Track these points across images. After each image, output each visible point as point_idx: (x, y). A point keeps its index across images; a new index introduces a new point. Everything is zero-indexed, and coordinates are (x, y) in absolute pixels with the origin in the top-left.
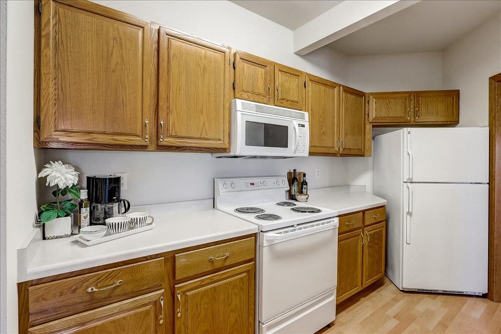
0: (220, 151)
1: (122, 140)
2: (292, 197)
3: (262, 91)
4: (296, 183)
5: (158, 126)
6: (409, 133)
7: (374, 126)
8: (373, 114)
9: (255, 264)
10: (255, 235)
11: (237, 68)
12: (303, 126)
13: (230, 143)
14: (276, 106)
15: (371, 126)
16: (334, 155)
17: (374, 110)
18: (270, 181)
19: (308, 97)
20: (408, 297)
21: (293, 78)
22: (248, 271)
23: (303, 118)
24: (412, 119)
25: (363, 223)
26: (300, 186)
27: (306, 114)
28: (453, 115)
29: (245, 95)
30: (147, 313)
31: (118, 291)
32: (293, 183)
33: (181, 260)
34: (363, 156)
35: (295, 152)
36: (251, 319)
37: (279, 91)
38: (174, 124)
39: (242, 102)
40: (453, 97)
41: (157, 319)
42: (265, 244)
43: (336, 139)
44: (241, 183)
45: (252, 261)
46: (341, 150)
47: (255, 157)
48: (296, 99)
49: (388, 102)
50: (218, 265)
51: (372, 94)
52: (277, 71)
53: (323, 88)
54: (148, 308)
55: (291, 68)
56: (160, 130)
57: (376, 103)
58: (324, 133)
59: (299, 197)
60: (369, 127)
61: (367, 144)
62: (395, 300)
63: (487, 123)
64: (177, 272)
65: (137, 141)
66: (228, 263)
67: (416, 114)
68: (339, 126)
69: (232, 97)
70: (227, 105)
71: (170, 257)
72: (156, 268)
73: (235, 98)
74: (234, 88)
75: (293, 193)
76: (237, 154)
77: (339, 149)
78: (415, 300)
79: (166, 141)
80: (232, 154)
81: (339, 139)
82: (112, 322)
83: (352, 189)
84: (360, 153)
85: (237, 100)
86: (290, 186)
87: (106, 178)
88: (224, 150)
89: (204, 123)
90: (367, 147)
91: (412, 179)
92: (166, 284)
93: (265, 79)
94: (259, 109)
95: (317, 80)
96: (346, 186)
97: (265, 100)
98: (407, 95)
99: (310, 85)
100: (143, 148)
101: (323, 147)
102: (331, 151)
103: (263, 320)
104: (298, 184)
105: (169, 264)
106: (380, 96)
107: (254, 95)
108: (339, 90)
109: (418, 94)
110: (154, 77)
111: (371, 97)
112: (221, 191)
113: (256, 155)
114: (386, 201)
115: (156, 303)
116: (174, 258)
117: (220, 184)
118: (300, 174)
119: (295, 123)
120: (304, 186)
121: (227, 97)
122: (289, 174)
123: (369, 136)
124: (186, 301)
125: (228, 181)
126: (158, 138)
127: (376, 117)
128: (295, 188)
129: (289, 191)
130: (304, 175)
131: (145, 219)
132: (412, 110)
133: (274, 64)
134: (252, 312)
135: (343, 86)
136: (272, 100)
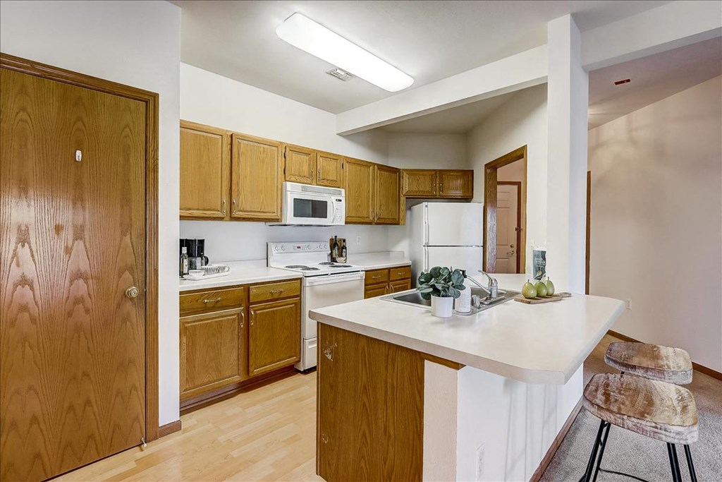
0: (275, 221)
1: (209, 213)
2: (333, 260)
3: (306, 174)
4: (336, 248)
5: (231, 203)
6: (427, 206)
7: (407, 198)
8: (406, 188)
9: (300, 299)
10: (301, 279)
11: (287, 157)
12: (340, 201)
13: (281, 215)
14: (317, 185)
15: (405, 198)
16: (370, 223)
17: (407, 185)
18: (314, 245)
19: (346, 177)
21: (333, 162)
22: (295, 303)
23: (340, 194)
24: (438, 194)
25: (389, 278)
26: (341, 250)
27: (343, 191)
28: (468, 191)
29: (293, 179)
30: (234, 320)
31: (219, 305)
32: (334, 248)
33: (253, 291)
34: (398, 224)
35: (333, 222)
36: (298, 336)
37: (321, 173)
38: (242, 202)
39: (291, 185)
40: (468, 175)
41: (239, 324)
42: (307, 285)
43: (371, 210)
44: (290, 246)
45: (298, 297)
46: (376, 219)
47: (301, 225)
48: (335, 179)
49: (418, 178)
50: (276, 296)
51: (406, 170)
52: (318, 157)
53: (359, 168)
54: (234, 317)
55: (330, 154)
56: (233, 207)
57: (408, 179)
58: (360, 206)
59: (338, 259)
60: (403, 199)
61: (402, 214)
64: (251, 297)
65: (219, 214)
66: (282, 296)
67: (441, 189)
68: (373, 200)
69: (283, 180)
70: (280, 187)
71: (247, 287)
72: (240, 293)
73: (286, 181)
74: (285, 173)
75: (334, 256)
76: (287, 223)
77: (374, 219)
79: (236, 214)
80: (283, 223)
81: (374, 211)
82: (216, 322)
83: (392, 255)
84: (396, 222)
85: (287, 183)
86: (331, 250)
87: (195, 240)
88: (277, 220)
89: (263, 201)
90: (401, 217)
91: (428, 243)
92: (244, 305)
93: (309, 165)
94: (304, 190)
95: (353, 161)
97: (309, 181)
98: (433, 173)
99: (347, 166)
100: (221, 219)
101: (359, 217)
102: (367, 220)
103: (307, 337)
104: (338, 249)
105: (246, 293)
106: (412, 172)
107: (299, 178)
108: (374, 169)
109: (441, 173)
110: (228, 169)
111: (405, 173)
112: (274, 252)
113: (302, 224)
114: (410, 262)
115: (239, 314)
116: (249, 289)
117: (272, 247)
118: (340, 240)
119: (334, 198)
120: (344, 250)
121: (280, 180)
122: (332, 240)
123: (403, 207)
124: (256, 317)
125: (280, 245)
126: (231, 213)
127: (409, 191)
128: (336, 252)
129: (331, 254)
130: (344, 241)
131: (224, 268)
132: (437, 185)
133: (317, 152)
134: (299, 332)
135: (378, 165)
136: (315, 180)
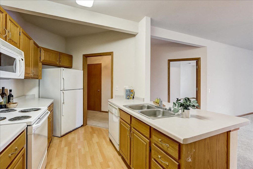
4: (5, 96)
6: (63, 70)
8: (43, 58)
12: (22, 60)
15: (42, 64)
16: (29, 78)
17: (43, 56)
19: (21, 42)
20: (63, 138)
22: (23, 155)
23: (22, 55)
24: (59, 64)
27: (23, 53)
32: (3, 97)
43: (31, 69)
46: (32, 75)
48: (17, 42)
49: (49, 54)
52: (8, 19)
53: (27, 38)
57: (44, 53)
60: (40, 64)
62: (61, 141)
63: (82, 69)
67: (60, 62)
75: (3, 104)
78: (67, 138)
83: (27, 97)
84: (38, 77)
93: (3, 22)
95: (24, 32)
96: (24, 96)
97: (2, 37)
98: (57, 53)
99: (22, 35)
101: (26, 73)
106: (46, 50)
108: (32, 42)
109: (60, 54)
111: (42, 49)
114: (53, 100)
118: (7, 90)
119: (20, 57)
123: (40, 69)
127: (44, 60)
128: (5, 100)
130: (10, 91)
135: (34, 41)
